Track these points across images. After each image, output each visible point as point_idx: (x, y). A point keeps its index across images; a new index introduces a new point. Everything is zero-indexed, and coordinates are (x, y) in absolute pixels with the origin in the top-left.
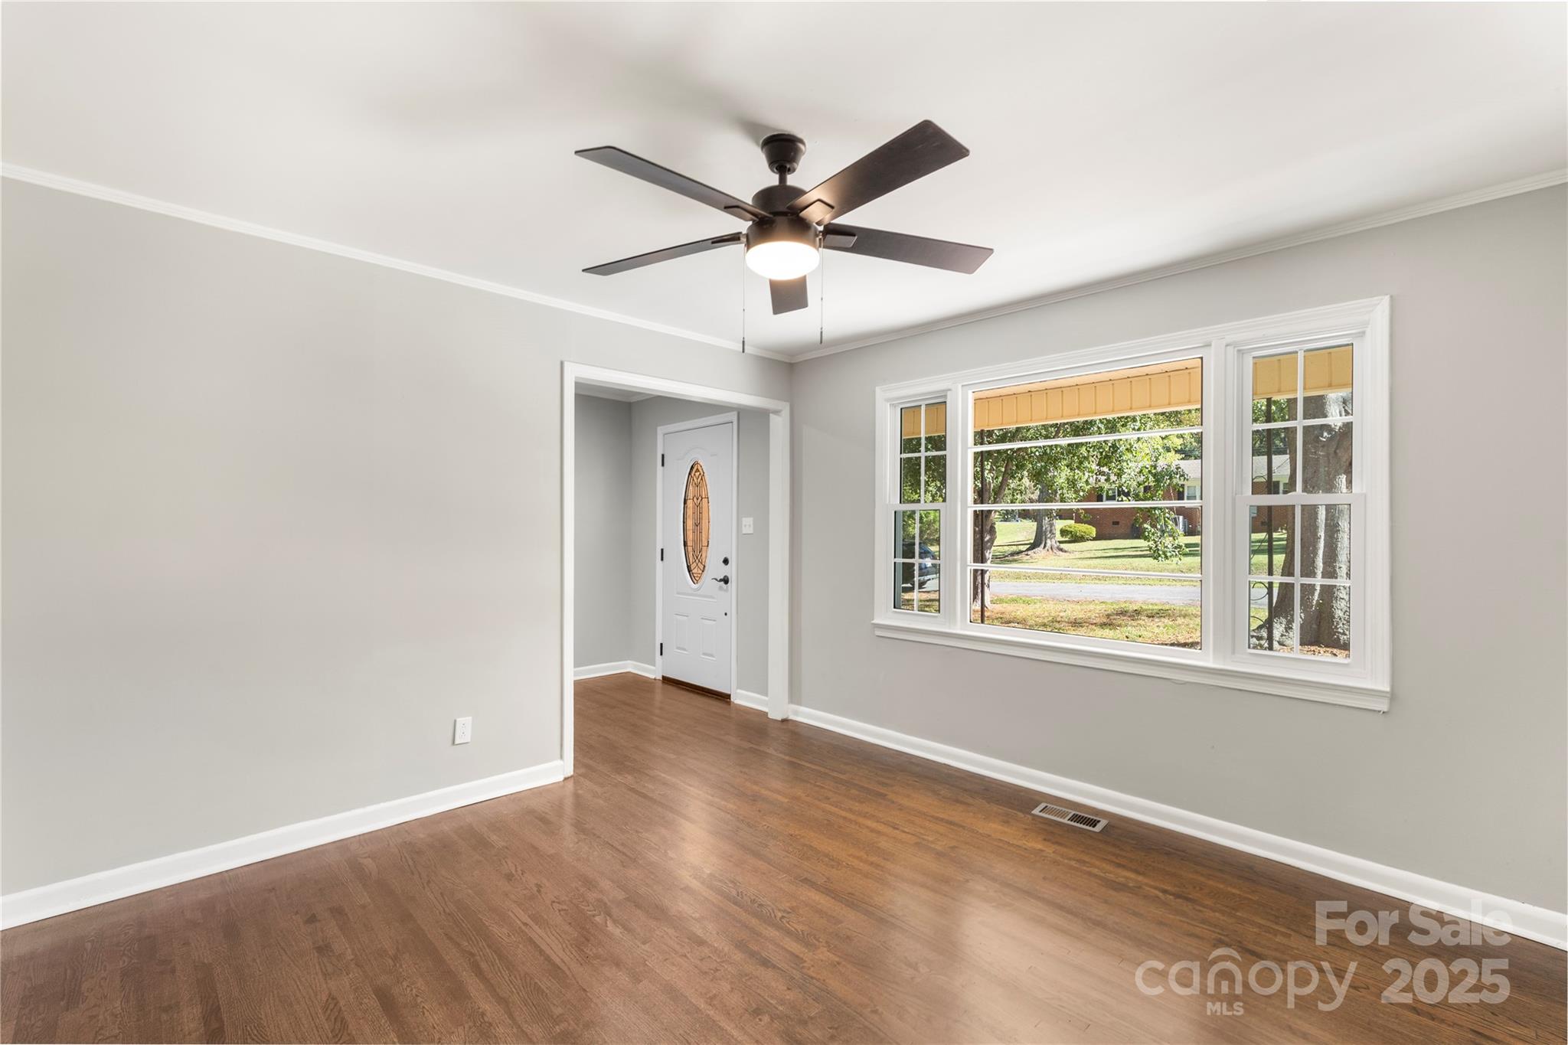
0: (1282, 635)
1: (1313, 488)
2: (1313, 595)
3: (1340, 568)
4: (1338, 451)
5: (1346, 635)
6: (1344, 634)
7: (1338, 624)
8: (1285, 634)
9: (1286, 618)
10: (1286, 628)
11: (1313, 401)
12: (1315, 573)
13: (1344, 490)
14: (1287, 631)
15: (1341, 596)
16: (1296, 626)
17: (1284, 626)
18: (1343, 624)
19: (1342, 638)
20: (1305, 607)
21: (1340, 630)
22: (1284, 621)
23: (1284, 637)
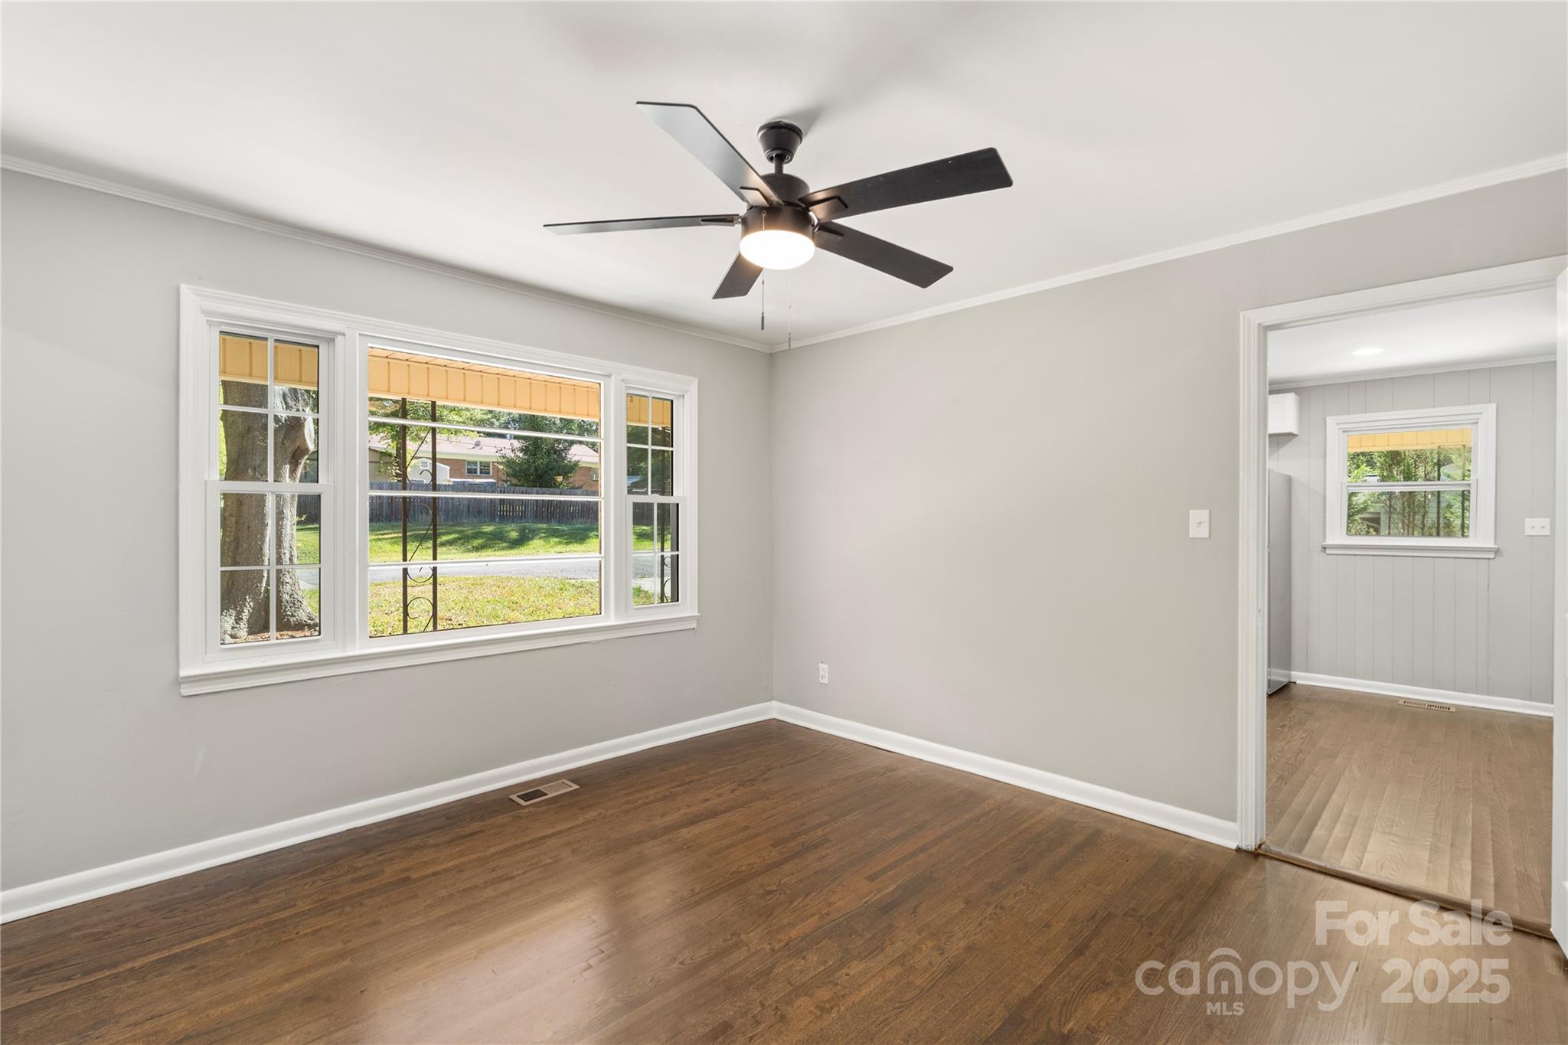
0: (233, 628)
1: (262, 475)
2: (261, 583)
3: (285, 553)
4: (285, 442)
5: (294, 616)
6: (293, 616)
7: (286, 608)
8: (236, 625)
9: (235, 608)
10: (236, 620)
11: (259, 388)
12: (263, 561)
13: (288, 480)
14: (237, 623)
15: (287, 580)
16: (245, 615)
17: (234, 618)
18: (290, 607)
19: (292, 619)
20: (253, 596)
21: (288, 613)
22: (234, 613)
23: (235, 629)
